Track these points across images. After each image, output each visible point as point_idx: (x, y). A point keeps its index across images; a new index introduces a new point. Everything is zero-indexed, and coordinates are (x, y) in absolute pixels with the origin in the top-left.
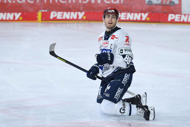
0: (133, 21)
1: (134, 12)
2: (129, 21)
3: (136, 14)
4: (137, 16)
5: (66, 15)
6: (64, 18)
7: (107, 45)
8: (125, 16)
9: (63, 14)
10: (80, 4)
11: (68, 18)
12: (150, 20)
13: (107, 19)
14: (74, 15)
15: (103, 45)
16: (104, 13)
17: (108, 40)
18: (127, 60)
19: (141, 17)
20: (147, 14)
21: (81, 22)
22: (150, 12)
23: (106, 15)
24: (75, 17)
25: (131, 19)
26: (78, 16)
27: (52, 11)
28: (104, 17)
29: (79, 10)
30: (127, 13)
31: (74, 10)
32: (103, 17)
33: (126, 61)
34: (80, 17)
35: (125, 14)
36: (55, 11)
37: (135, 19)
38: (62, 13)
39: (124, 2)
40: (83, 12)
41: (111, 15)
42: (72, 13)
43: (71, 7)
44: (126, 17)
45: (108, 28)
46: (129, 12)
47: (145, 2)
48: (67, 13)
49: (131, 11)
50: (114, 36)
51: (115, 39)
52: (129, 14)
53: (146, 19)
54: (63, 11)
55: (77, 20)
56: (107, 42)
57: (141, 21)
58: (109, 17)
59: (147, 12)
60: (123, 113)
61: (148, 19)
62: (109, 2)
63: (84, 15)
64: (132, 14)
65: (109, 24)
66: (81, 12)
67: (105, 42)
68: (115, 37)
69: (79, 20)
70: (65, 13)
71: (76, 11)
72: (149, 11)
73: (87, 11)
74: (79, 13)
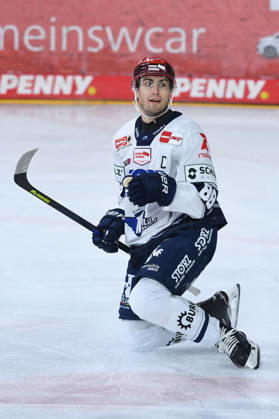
0: (224, 101)
1: (227, 78)
2: (214, 101)
3: (232, 83)
4: (236, 89)
5: (43, 85)
6: (37, 91)
7: (147, 158)
8: (202, 88)
9: (33, 82)
10: (80, 54)
11: (47, 91)
12: (270, 99)
13: (146, 91)
14: (63, 85)
15: (136, 159)
16: (135, 75)
17: (149, 144)
18: (208, 195)
19: (247, 91)
20: (261, 84)
21: (83, 102)
22: (269, 78)
23: (142, 79)
24: (67, 91)
25: (220, 95)
26: (74, 87)
27: (5, 72)
28: (138, 86)
29: (77, 72)
30: (208, 78)
31: (64, 71)
32: (134, 83)
33: (205, 199)
34: (80, 91)
35: (203, 81)
36: (11, 72)
37: (229, 95)
38: (31, 77)
39: (199, 51)
40: (88, 74)
41: (156, 80)
42: (60, 79)
43: (55, 61)
44: (205, 91)
45: (149, 113)
46: (212, 77)
47: (257, 50)
48: (45, 78)
49: (218, 74)
50: (169, 134)
51: (171, 141)
52: (212, 83)
53: (258, 97)
54: (36, 73)
55: (73, 97)
56: (148, 151)
57: (245, 102)
58: (150, 84)
59: (262, 77)
60: (186, 327)
61: (265, 96)
62: (158, 51)
63: (92, 84)
64: (223, 82)
65: (151, 103)
66: (84, 75)
67: (142, 151)
68: (173, 135)
69: (79, 98)
70: (40, 79)
71: (69, 74)
72: (266, 74)
73: (98, 74)
74: (78, 79)
